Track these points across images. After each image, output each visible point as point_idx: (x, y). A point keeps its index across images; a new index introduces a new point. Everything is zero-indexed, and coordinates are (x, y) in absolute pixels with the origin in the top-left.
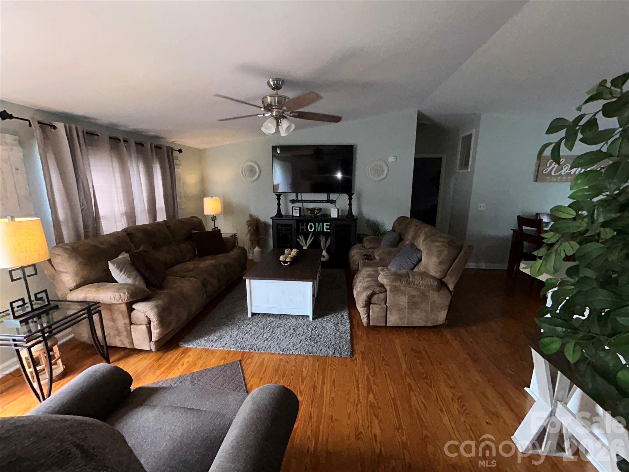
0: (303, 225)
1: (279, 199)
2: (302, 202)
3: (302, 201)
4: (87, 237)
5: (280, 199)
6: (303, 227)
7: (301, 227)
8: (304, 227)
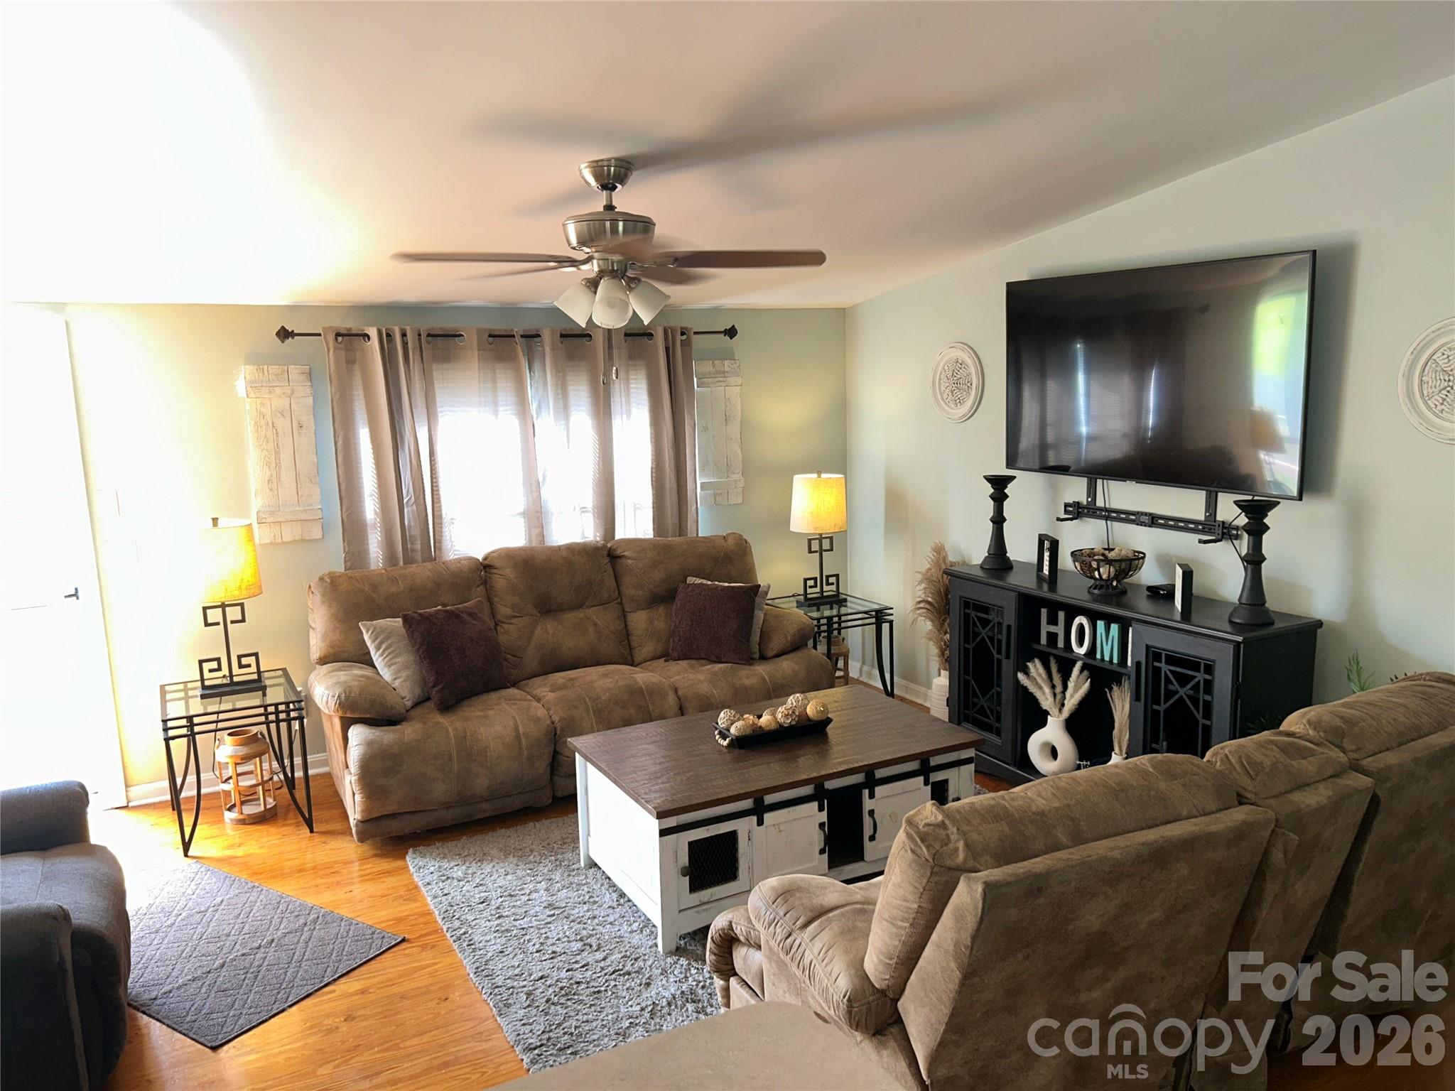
0: (1053, 621)
1: (999, 498)
2: (1107, 518)
3: (1109, 515)
4: (409, 560)
5: (1006, 496)
6: (1052, 629)
7: (1045, 628)
8: (1059, 629)
